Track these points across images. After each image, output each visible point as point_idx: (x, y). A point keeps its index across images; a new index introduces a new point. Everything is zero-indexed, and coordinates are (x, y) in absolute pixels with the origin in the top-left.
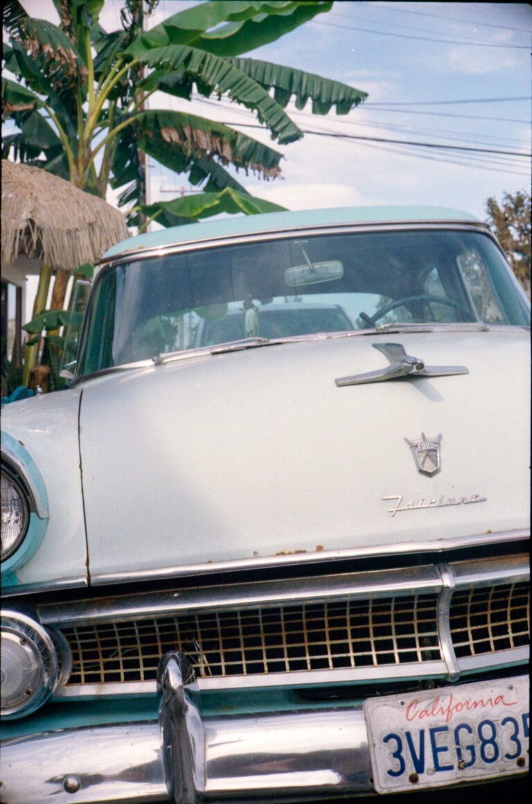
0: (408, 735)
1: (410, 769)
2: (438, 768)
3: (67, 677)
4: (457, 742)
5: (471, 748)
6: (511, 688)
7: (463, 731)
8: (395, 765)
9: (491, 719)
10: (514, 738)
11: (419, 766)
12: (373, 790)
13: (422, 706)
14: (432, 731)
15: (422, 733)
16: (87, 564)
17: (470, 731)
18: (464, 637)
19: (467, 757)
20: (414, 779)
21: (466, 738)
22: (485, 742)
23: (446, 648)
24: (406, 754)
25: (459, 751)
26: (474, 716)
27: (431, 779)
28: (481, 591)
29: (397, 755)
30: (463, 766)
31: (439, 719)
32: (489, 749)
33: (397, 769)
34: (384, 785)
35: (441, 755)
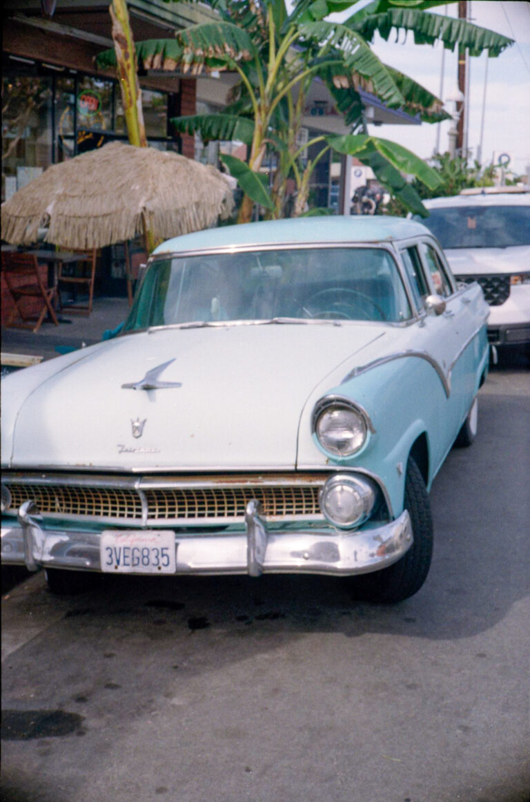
0: (115, 549)
1: (115, 563)
2: (125, 564)
3: (10, 504)
4: (133, 554)
5: (138, 558)
6: (159, 535)
7: (136, 551)
8: (109, 561)
9: (148, 547)
10: (157, 557)
11: (118, 562)
12: (100, 569)
13: (123, 537)
14: (125, 548)
15: (120, 549)
16: (11, 458)
17: (138, 550)
18: (154, 510)
19: (136, 562)
20: (116, 568)
21: (137, 554)
22: (144, 557)
23: (145, 513)
24: (113, 556)
25: (133, 559)
26: (141, 545)
27: (123, 569)
28: (158, 492)
29: (110, 556)
30: (134, 565)
31: (127, 544)
32: (146, 560)
33: (110, 562)
34: (106, 568)
35: (126, 559)
